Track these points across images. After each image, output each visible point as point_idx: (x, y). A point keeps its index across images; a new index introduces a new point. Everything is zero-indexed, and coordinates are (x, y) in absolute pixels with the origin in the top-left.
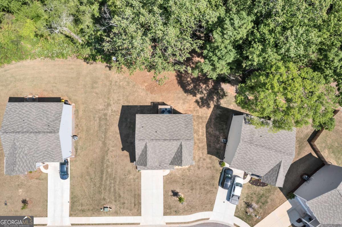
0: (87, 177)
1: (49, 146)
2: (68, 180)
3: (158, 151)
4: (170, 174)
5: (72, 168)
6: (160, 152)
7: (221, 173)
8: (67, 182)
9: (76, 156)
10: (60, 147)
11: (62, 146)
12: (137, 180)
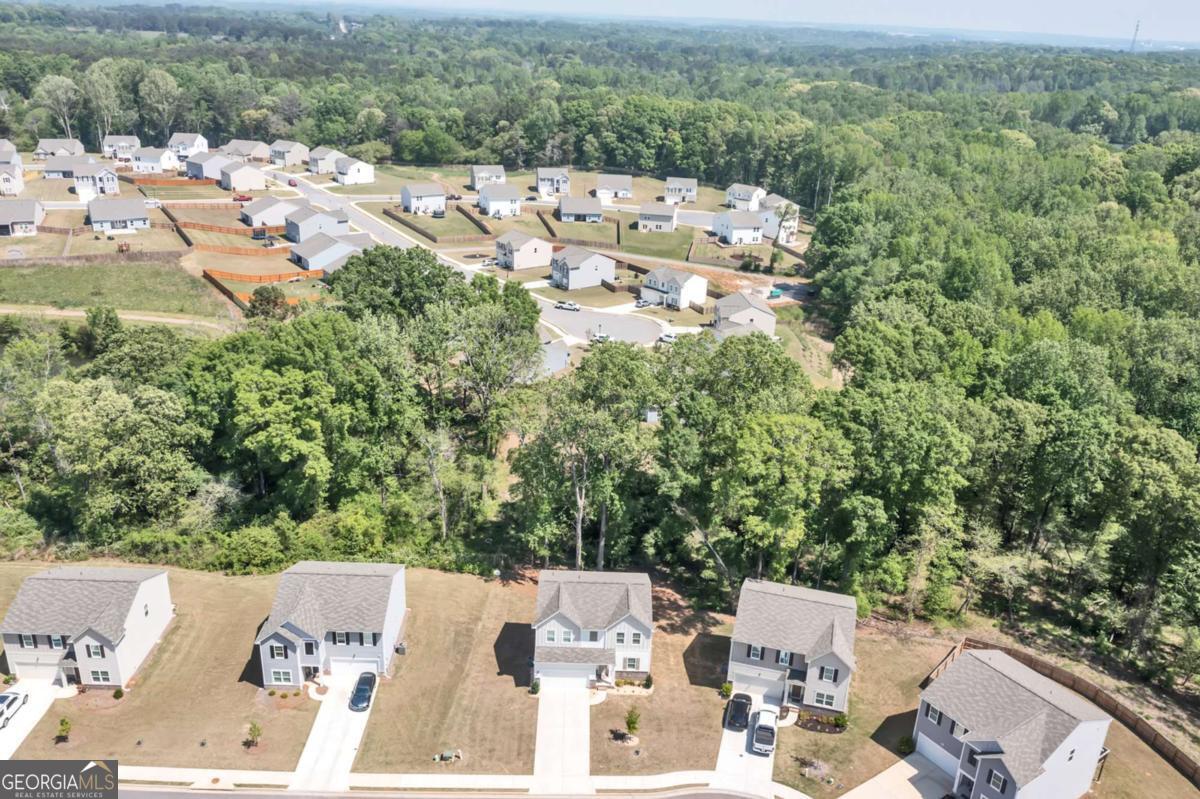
0: (411, 713)
1: (366, 600)
2: (365, 715)
3: (581, 601)
4: (606, 703)
5: (380, 695)
6: (585, 603)
7: (726, 710)
8: (362, 719)
9: (394, 677)
10: (387, 601)
11: (390, 601)
12: (528, 712)
